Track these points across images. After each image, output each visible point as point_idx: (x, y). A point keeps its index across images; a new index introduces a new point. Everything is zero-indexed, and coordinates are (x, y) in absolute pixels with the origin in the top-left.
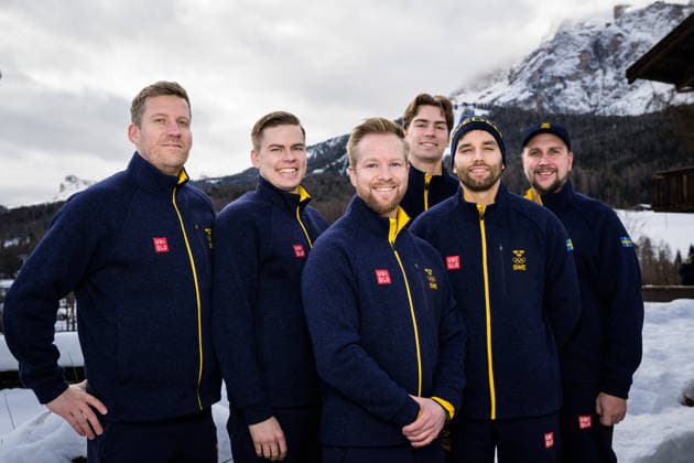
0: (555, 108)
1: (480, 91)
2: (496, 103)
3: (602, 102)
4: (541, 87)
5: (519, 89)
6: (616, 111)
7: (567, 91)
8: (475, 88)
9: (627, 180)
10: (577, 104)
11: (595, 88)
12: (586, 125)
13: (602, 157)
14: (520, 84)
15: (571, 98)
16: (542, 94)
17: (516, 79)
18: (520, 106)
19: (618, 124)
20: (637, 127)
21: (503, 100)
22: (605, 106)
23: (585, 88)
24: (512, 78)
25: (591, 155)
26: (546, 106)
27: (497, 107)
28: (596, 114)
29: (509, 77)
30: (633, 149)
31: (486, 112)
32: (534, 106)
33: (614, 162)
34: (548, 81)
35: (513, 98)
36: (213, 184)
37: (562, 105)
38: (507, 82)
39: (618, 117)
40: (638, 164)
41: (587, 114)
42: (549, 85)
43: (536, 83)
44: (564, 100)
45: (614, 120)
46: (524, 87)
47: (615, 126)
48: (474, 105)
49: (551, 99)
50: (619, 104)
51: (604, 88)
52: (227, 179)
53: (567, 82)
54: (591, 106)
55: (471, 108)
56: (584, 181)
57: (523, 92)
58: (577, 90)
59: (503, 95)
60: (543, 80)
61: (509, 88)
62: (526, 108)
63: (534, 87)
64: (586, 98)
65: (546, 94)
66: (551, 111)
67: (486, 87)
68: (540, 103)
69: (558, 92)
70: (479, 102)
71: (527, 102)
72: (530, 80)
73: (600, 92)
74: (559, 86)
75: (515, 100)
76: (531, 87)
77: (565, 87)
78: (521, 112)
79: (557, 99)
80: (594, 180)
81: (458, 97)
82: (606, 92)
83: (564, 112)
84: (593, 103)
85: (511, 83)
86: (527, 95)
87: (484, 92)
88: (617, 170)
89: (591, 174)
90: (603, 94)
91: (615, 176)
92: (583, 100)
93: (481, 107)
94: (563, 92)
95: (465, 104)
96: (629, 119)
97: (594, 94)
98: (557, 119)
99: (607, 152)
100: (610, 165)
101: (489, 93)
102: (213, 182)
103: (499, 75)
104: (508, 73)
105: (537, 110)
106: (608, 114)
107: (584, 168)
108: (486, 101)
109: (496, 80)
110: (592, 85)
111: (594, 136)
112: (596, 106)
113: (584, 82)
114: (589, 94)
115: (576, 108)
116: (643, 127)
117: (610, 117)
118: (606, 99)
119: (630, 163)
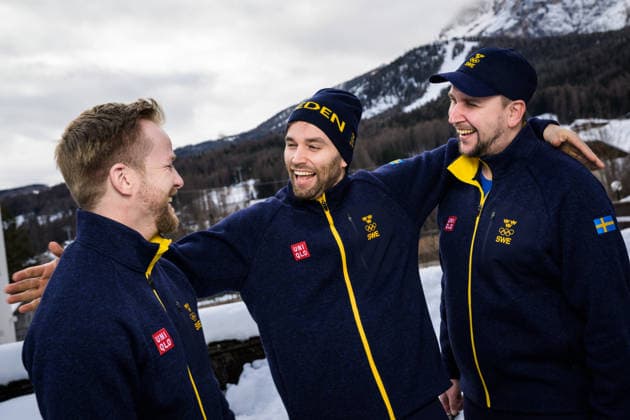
0: (540, 31)
1: (467, 24)
2: (484, 35)
3: (584, 21)
4: (524, 14)
5: (504, 18)
6: (598, 27)
7: (550, 14)
8: (461, 22)
9: (615, 91)
10: (560, 26)
11: (575, 9)
12: (570, 44)
13: (589, 73)
14: (505, 14)
15: (554, 20)
16: (527, 20)
17: (500, 9)
18: (507, 34)
19: (601, 40)
20: (619, 41)
21: (491, 30)
22: (586, 24)
23: (566, 9)
24: (497, 10)
25: (579, 72)
26: (531, 31)
27: (485, 38)
28: (580, 32)
29: (494, 8)
30: (617, 62)
31: (476, 44)
32: (520, 32)
33: (600, 76)
34: (531, 7)
35: (499, 27)
36: (231, 142)
37: (547, 28)
38: (491, 12)
39: (600, 33)
40: (623, 75)
41: (571, 34)
42: (533, 10)
43: (520, 10)
44: (548, 23)
45: (597, 36)
46: (509, 16)
47: (598, 42)
48: (464, 39)
49: (535, 24)
50: (600, 21)
51: (584, 7)
52: (243, 135)
53: (549, 6)
54: (574, 26)
55: (461, 41)
56: (575, 98)
57: (508, 20)
58: (558, 13)
59: (489, 26)
60: (525, 7)
61: (495, 18)
62: (513, 35)
63: (518, 14)
64: (568, 18)
65: (530, 20)
66: (537, 36)
67: (473, 21)
68: (525, 29)
69: (541, 17)
70: (468, 35)
71: (513, 29)
72: (514, 8)
73: (581, 11)
74: (541, 11)
75: (501, 29)
76: (515, 14)
77: (547, 10)
78: (509, 40)
79: (541, 23)
80: (583, 94)
81: (447, 33)
82: (587, 10)
83: (548, 35)
84: (575, 22)
85: (496, 13)
86: (512, 23)
87: (471, 25)
88: (605, 83)
89: (581, 90)
90: (585, 13)
91: (603, 89)
92: (566, 21)
93: (471, 39)
94: (546, 15)
95: (455, 39)
96: (611, 34)
97: (575, 15)
98: (543, 42)
99: (593, 67)
100: (596, 79)
101: (477, 25)
102: (230, 139)
103: (483, 7)
104: (492, 5)
105: (523, 36)
106: (591, 31)
107: (573, 85)
108: (474, 33)
109: (482, 13)
110: (573, 5)
111: (579, 53)
112: (579, 25)
113: (564, 4)
114: (571, 15)
115: (559, 30)
116: (624, 40)
117: (593, 34)
118: (588, 17)
119: (615, 75)
